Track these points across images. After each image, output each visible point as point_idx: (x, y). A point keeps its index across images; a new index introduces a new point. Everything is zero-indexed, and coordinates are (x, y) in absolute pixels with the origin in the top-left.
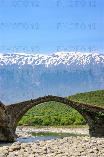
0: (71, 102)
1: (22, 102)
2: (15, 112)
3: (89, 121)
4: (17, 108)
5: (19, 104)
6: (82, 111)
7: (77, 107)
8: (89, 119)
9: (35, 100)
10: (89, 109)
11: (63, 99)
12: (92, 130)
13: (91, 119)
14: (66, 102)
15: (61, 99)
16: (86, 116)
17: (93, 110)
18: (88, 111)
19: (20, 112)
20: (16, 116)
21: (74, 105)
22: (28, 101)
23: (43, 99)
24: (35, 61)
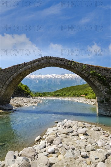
0: (75, 64)
1: (13, 66)
2: (5, 78)
3: (101, 90)
4: (8, 73)
5: (10, 68)
6: (91, 76)
7: (82, 70)
8: (100, 86)
9: (28, 63)
10: (100, 73)
11: (64, 61)
12: (105, 102)
13: (104, 87)
14: (68, 64)
15: (61, 60)
16: (96, 82)
17: (107, 74)
18: (99, 75)
19: (11, 78)
20: (5, 82)
21: (79, 68)
22: (20, 65)
23: (38, 61)
24: (58, 77)
